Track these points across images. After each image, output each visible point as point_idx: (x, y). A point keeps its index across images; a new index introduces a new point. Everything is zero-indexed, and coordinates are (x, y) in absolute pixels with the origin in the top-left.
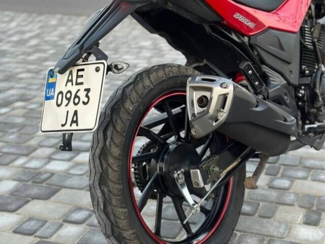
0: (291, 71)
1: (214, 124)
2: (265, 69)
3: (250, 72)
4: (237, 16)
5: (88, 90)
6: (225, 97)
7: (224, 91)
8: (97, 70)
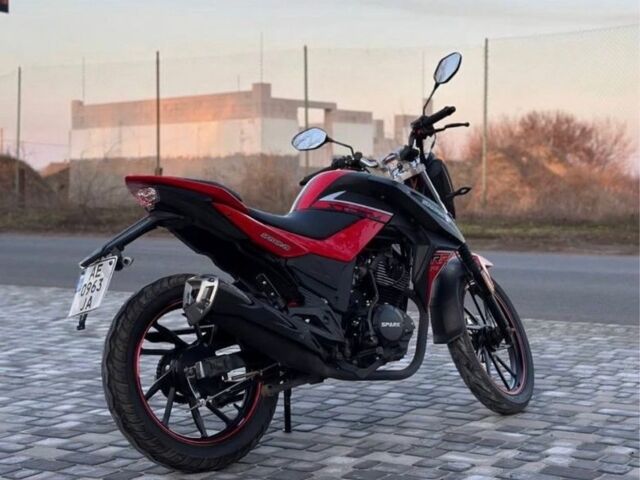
0: (337, 298)
1: (202, 311)
2: (301, 289)
3: (264, 283)
4: (264, 236)
5: (101, 280)
6: (211, 288)
7: (210, 284)
8: (110, 264)
